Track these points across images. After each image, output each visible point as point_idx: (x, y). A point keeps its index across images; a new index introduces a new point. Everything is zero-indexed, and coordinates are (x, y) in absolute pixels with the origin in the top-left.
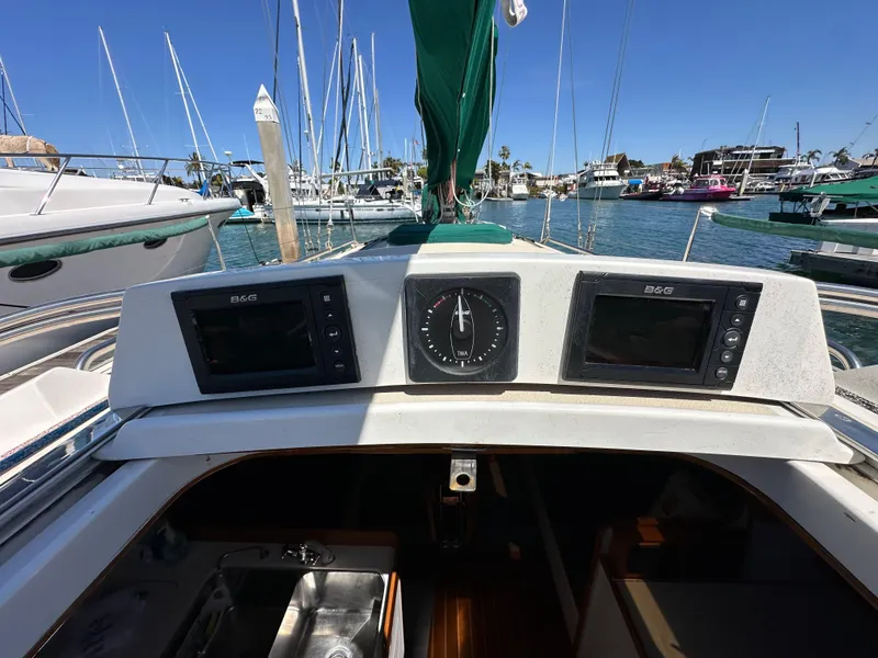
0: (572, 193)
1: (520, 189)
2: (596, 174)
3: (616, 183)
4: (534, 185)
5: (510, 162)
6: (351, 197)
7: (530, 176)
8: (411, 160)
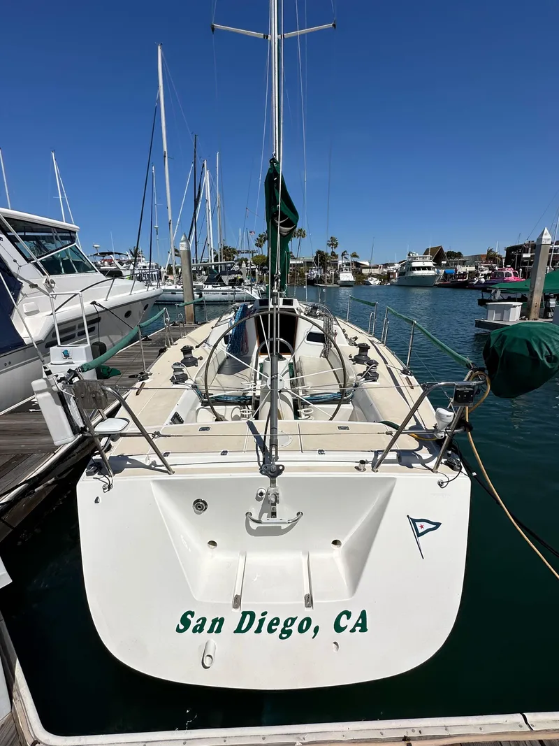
0: (393, 280)
1: (346, 276)
2: (414, 264)
3: (432, 272)
4: (360, 273)
5: (338, 252)
6: (201, 284)
7: (358, 265)
8: (245, 248)
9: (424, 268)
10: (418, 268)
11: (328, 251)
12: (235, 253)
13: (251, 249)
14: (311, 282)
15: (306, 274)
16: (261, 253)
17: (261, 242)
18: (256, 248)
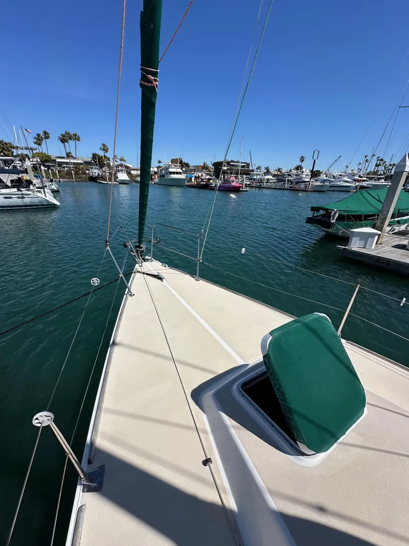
0: (156, 181)
1: (123, 176)
3: (182, 176)
4: (130, 174)
5: (109, 155)
7: (126, 167)
8: (24, 145)
9: (177, 173)
10: (174, 173)
11: (101, 153)
12: (13, 147)
13: (29, 147)
14: (93, 179)
15: (87, 172)
16: (41, 151)
17: (39, 140)
18: (35, 146)
